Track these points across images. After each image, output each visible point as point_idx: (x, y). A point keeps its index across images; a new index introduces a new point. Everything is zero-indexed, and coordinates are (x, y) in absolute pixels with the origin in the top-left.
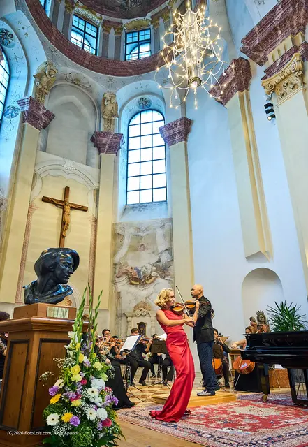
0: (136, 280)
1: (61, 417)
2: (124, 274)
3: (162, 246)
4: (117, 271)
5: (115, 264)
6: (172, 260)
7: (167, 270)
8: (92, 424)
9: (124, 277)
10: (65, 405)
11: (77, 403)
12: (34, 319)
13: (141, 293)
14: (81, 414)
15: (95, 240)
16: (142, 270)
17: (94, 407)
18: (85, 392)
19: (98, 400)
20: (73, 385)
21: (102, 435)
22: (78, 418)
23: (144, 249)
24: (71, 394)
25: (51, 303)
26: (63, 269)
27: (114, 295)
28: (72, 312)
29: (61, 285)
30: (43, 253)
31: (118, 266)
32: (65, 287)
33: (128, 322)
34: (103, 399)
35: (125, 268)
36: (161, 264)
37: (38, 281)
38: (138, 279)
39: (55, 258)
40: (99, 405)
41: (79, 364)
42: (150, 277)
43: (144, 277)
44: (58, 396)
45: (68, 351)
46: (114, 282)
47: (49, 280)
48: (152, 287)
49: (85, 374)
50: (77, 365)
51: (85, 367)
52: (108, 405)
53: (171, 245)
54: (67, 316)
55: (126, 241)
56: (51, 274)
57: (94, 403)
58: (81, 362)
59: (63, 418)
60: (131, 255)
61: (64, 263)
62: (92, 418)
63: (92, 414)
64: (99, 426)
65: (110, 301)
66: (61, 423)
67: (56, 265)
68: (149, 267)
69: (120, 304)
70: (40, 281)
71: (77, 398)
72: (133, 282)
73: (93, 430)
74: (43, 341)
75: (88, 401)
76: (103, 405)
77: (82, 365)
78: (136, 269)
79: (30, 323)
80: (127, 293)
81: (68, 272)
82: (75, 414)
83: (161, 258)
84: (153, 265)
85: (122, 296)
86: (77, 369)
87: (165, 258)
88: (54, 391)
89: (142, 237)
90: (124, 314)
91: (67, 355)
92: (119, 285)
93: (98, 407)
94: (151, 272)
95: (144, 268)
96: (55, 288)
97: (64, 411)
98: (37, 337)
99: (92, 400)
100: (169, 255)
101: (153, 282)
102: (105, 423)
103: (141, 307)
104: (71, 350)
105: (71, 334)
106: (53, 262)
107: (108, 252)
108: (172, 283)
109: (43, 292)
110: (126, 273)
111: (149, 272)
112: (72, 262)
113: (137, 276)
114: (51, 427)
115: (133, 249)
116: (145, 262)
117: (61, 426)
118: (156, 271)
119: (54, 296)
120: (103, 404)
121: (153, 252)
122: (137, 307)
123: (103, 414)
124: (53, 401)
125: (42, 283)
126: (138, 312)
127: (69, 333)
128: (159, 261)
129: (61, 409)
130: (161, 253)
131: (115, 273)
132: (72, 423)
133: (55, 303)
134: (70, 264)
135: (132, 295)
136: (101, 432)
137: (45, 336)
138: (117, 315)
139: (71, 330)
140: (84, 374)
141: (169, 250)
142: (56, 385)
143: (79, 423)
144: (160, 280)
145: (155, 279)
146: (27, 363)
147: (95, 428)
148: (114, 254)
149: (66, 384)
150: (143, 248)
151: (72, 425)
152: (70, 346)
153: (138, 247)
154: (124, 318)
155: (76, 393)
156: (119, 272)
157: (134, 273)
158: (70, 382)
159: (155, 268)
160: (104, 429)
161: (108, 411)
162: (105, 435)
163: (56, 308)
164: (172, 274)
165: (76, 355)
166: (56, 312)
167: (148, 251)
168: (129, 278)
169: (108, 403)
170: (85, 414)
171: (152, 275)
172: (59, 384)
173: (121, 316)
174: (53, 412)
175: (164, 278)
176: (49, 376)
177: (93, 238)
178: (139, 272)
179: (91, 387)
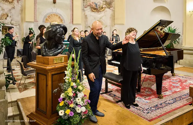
8: (79, 114)
10: (66, 106)
11: (72, 106)
14: (74, 110)
18: (75, 100)
19: (81, 103)
22: (73, 112)
26: (59, 37)
34: (83, 102)
37: (47, 43)
39: (54, 32)
40: (82, 105)
41: (71, 87)
44: (63, 102)
47: (52, 42)
49: (74, 91)
51: (74, 88)
52: (86, 104)
57: (79, 105)
58: (72, 86)
59: (66, 112)
61: (59, 34)
62: (79, 112)
64: (82, 114)
66: (65, 114)
67: (55, 35)
71: (71, 103)
73: (80, 116)
74: (53, 75)
75: (77, 104)
81: (62, 39)
82: (71, 111)
86: (71, 89)
88: (60, 100)
93: (81, 106)
97: (66, 108)
109: (50, 48)
112: (64, 32)
120: (84, 104)
124: (61, 104)
125: (49, 44)
132: (70, 115)
134: (63, 34)
136: (83, 116)
155: (71, 101)
158: (68, 96)
161: (86, 107)
165: (69, 83)
170: (76, 111)
179: (78, 97)
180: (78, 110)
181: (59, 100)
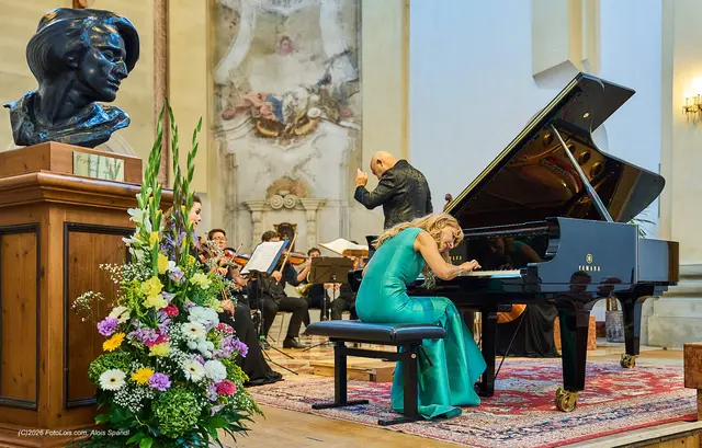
0: (271, 125)
1: (129, 376)
2: (241, 109)
3: (334, 43)
4: (224, 103)
5: (218, 86)
6: (357, 80)
7: (346, 104)
8: (197, 389)
9: (242, 119)
10: (135, 354)
11: (162, 350)
12: (43, 175)
13: (284, 156)
14: (173, 370)
15: (165, 23)
16: (286, 102)
17: (199, 357)
18: (177, 329)
19: (205, 346)
20: (149, 316)
21: (216, 409)
22: (167, 377)
23: (290, 49)
24: (146, 333)
25: (81, 144)
26: (100, 65)
27: (220, 160)
28: (133, 166)
29: (100, 105)
30: (44, 20)
31: (225, 91)
32: (110, 111)
33: (253, 223)
34: (215, 344)
35: (243, 96)
36: (330, 88)
37: (42, 93)
38: (275, 124)
39: (77, 33)
40: (209, 355)
41: (160, 276)
42: (305, 119)
43: (291, 119)
44: (119, 337)
45: (131, 250)
46: (217, 130)
47: (68, 90)
48: (309, 142)
49: (173, 295)
50: (155, 278)
51: (173, 282)
52: (228, 355)
53: (358, 41)
54: (120, 177)
55: (245, 26)
56: (72, 75)
57: (197, 351)
58: (163, 271)
59: (134, 377)
60: (258, 62)
61: (102, 49)
62: (196, 377)
63: (194, 370)
64: (211, 393)
65: (211, 174)
66: (131, 386)
67: (82, 51)
68: (302, 94)
69: (234, 182)
70: (47, 92)
71: (160, 340)
72: (263, 131)
73: (199, 399)
74: (71, 228)
75: (183, 346)
76: (217, 356)
77: (165, 278)
78: (270, 98)
79: (36, 184)
80: (251, 155)
81: (113, 72)
82: (160, 370)
83: (331, 71)
84: (311, 91)
85: (237, 163)
86: (155, 284)
87: (340, 73)
88: (108, 327)
89: (284, 18)
90: (245, 205)
91: (129, 258)
92: (230, 137)
93: (206, 359)
94: (307, 108)
95: (290, 98)
96: (87, 111)
97: (134, 364)
98: (55, 220)
99: (193, 346)
100: (350, 67)
101: (311, 131)
102: (221, 388)
103: (284, 189)
104: (139, 248)
105: (136, 215)
106: (74, 43)
107: (201, 54)
108: (356, 134)
109: (58, 118)
110: (248, 108)
111: (302, 106)
112: (121, 46)
113: (274, 117)
114: (110, 394)
115: (262, 47)
116: (292, 82)
117: (130, 392)
118: (319, 105)
119: (84, 129)
120: (216, 352)
121: (313, 58)
122: (273, 190)
123: (217, 371)
124: (108, 346)
125: (51, 97)
126: (277, 200)
127: (130, 211)
128: (327, 80)
129: (127, 362)
130: (332, 61)
131: (218, 108)
132: (155, 385)
133: (92, 144)
134: (117, 53)
135: (261, 160)
136: (215, 403)
137: (75, 218)
138: (227, 207)
139: (135, 204)
140: (171, 297)
141: (352, 54)
142: (113, 316)
143: (168, 385)
144: (327, 127)
145: (316, 126)
146: (41, 273)
147: (202, 396)
148: (215, 59)
149: (133, 314)
150: (287, 46)
151: (155, 390)
152: (136, 239)
153: (274, 44)
154: (244, 214)
155: (158, 331)
156: (230, 104)
157: (266, 109)
158: (144, 310)
159: (315, 98)
160: (220, 399)
161: (226, 365)
162: (223, 412)
163: (94, 158)
164: (356, 113)
165: (151, 258)
166: (93, 167)
167: (301, 55)
168: (254, 120)
169: (228, 352)
170: (181, 371)
171: (310, 114)
172: (118, 314)
173: (237, 207)
174: (112, 368)
175: (337, 122)
176: (93, 302)
177: (158, 16)
178: (278, 105)
179: (189, 322)
180: (192, 370)
181: (100, 326)
